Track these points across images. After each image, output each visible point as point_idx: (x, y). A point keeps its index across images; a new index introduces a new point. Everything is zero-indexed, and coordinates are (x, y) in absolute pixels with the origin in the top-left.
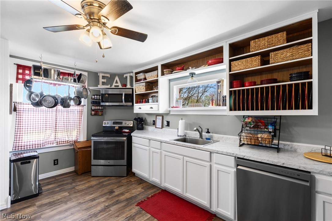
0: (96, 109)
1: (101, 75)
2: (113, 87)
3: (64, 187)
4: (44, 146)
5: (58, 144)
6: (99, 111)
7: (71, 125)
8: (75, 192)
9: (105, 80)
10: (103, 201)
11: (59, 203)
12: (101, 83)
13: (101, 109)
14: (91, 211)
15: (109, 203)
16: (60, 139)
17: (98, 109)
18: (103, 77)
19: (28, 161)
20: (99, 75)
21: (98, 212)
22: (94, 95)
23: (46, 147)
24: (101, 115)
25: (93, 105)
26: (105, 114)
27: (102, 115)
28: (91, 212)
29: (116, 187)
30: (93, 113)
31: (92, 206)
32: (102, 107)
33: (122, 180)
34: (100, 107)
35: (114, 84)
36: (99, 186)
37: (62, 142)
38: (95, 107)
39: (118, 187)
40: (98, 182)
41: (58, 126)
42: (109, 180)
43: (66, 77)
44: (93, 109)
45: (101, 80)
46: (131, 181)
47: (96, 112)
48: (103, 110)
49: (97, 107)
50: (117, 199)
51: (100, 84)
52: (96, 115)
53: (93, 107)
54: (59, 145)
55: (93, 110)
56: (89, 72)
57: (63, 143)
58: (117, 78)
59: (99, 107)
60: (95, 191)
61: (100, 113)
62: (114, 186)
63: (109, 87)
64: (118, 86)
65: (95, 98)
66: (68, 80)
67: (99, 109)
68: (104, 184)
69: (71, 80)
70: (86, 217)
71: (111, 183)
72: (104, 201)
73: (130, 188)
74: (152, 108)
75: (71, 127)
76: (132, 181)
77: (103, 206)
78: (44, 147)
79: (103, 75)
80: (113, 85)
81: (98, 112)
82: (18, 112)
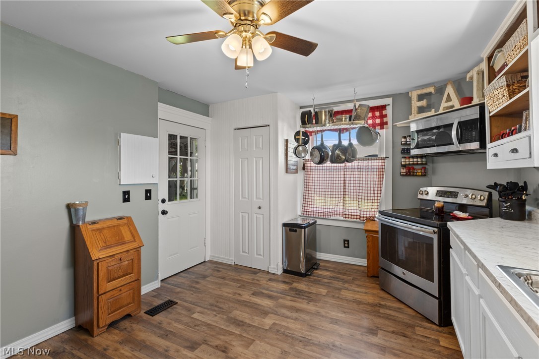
0: (409, 164)
1: (414, 95)
2: (441, 111)
3: (335, 282)
4: (329, 216)
5: (346, 217)
6: (415, 167)
7: (364, 192)
8: (334, 296)
9: (424, 103)
10: (342, 333)
11: (305, 297)
12: (414, 109)
13: (422, 164)
14: (312, 334)
15: (343, 344)
16: (350, 211)
17: (414, 164)
18: (421, 97)
19: (295, 229)
20: (410, 95)
21: (316, 342)
22: (405, 137)
23: (332, 218)
24: (422, 175)
25: (404, 156)
26: (434, 172)
27: (424, 175)
28: (310, 335)
29: (391, 329)
30: (404, 171)
31: (323, 328)
32: (424, 160)
33: (421, 326)
34: (419, 160)
35: (444, 104)
36: (369, 307)
37: (351, 215)
38: (407, 160)
39: (393, 332)
40: (377, 301)
41: (347, 188)
42: (398, 310)
43: (338, 117)
44: (403, 163)
45: (416, 104)
46: (438, 341)
47: (409, 169)
48: (426, 164)
49: (411, 160)
50: (362, 350)
51: (413, 112)
52: (410, 175)
53: (403, 160)
54: (347, 219)
55: (404, 166)
56: (394, 96)
57: (353, 217)
58: (450, 90)
59: (415, 160)
60: (353, 311)
61: (419, 172)
62: (390, 324)
63: (432, 113)
64: (453, 106)
65: (407, 141)
66: (341, 120)
67: (417, 164)
68: (382, 311)
69: (346, 119)
70: (299, 335)
71: (391, 317)
72: (342, 335)
73: (413, 352)
74: (515, 151)
75: (363, 195)
76: (442, 344)
77: (332, 340)
78: (329, 218)
79: (420, 92)
80: (441, 108)
81: (414, 169)
82: (306, 170)
